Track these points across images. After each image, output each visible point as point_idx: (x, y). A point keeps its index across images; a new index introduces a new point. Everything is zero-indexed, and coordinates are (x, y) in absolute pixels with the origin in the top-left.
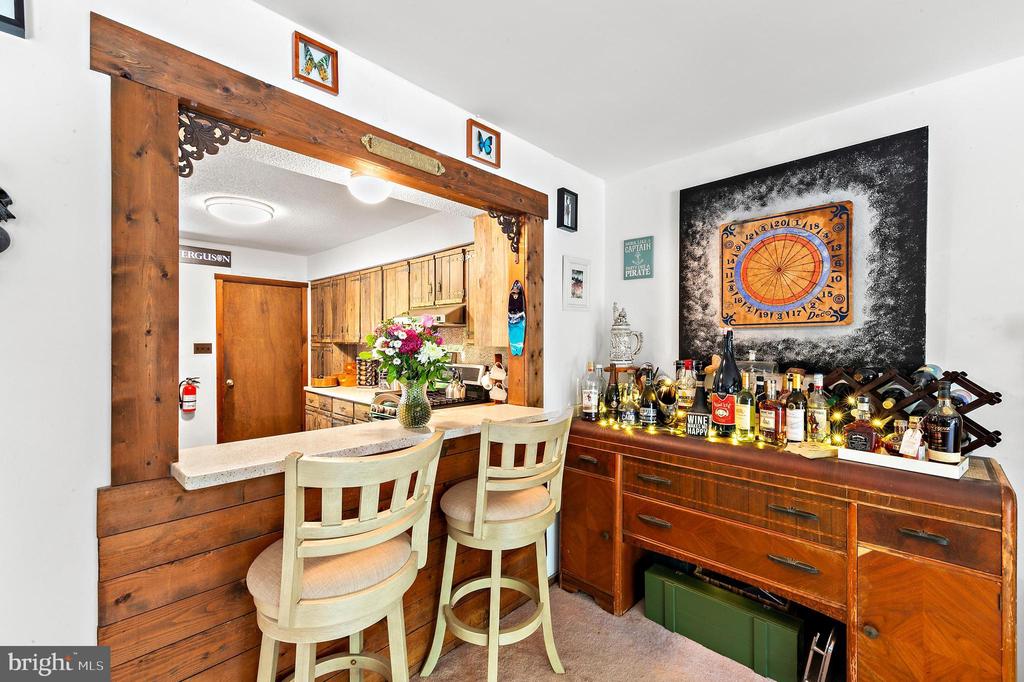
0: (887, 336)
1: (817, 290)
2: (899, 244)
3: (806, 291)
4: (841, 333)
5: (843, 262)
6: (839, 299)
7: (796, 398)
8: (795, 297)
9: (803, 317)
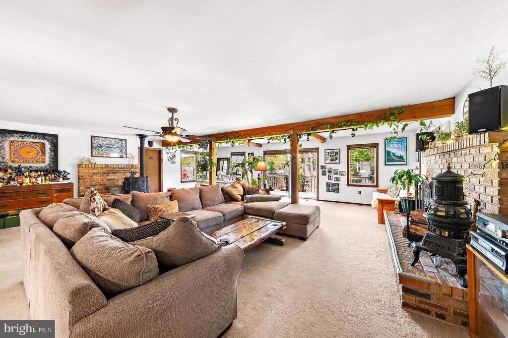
0: (52, 166)
1: (38, 157)
2: (54, 151)
3: (35, 157)
4: (43, 165)
5: (44, 153)
6: (43, 159)
7: (39, 176)
8: (33, 158)
9: (35, 162)
